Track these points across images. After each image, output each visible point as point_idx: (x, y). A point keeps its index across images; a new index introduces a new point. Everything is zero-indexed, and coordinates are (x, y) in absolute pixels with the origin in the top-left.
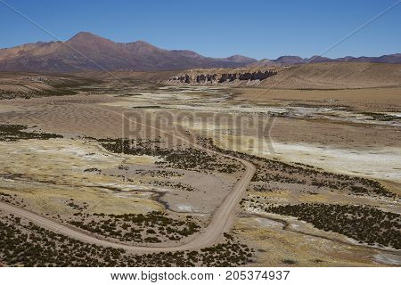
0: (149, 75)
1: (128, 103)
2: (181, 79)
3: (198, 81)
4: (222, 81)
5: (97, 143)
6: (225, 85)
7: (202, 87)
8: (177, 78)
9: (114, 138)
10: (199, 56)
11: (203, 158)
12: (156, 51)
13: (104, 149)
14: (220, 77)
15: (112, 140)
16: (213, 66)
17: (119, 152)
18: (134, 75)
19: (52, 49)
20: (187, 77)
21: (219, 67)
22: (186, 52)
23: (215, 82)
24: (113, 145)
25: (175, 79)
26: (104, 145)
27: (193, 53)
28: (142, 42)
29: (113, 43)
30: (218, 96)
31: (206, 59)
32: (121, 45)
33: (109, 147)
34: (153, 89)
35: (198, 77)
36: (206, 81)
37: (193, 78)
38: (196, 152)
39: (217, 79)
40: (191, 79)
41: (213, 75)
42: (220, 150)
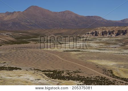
2: (92, 33)
3: (103, 35)
4: (118, 34)
5: (42, 73)
6: (120, 38)
7: (105, 39)
8: (90, 33)
9: (52, 69)
10: (104, 19)
11: (107, 82)
12: (77, 16)
13: (46, 77)
14: (117, 32)
15: (51, 71)
16: (112, 26)
17: (55, 78)
18: (64, 31)
19: (14, 16)
20: (96, 32)
21: (116, 26)
22: (95, 17)
23: (113, 35)
24: (52, 74)
25: (88, 34)
26: (46, 74)
27: (100, 18)
28: (68, 11)
29: (51, 12)
30: (115, 44)
31: (108, 21)
32: (56, 13)
33: (49, 76)
35: (103, 32)
36: (108, 35)
37: (100, 33)
38: (102, 78)
39: (115, 33)
40: (99, 34)
41: (112, 31)
42: (118, 78)
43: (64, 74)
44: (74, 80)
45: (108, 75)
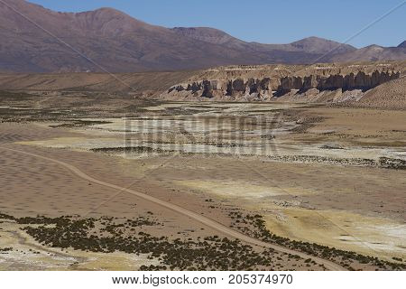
0: (126, 82)
1: (81, 141)
2: (194, 88)
3: (229, 93)
4: (280, 92)
5: (15, 227)
7: (238, 107)
8: (185, 86)
9: (54, 214)
10: (232, 39)
11: (243, 258)
12: (140, 29)
13: (31, 240)
14: (277, 83)
15: (48, 221)
16: (262, 61)
17: (64, 246)
18: (93, 80)
20: (206, 83)
21: (273, 62)
22: (203, 31)
23: (266, 95)
24: (52, 232)
25: (180, 89)
26: (31, 232)
27: (220, 34)
29: (48, 12)
31: (247, 45)
32: (65, 16)
33: (41, 235)
34: (135, 111)
35: (229, 85)
36: (247, 93)
37: (219, 87)
38: (228, 244)
39: (270, 88)
40: (215, 89)
41: (261, 79)
42: (280, 241)
43: (96, 231)
44: (129, 250)
45: (245, 231)
